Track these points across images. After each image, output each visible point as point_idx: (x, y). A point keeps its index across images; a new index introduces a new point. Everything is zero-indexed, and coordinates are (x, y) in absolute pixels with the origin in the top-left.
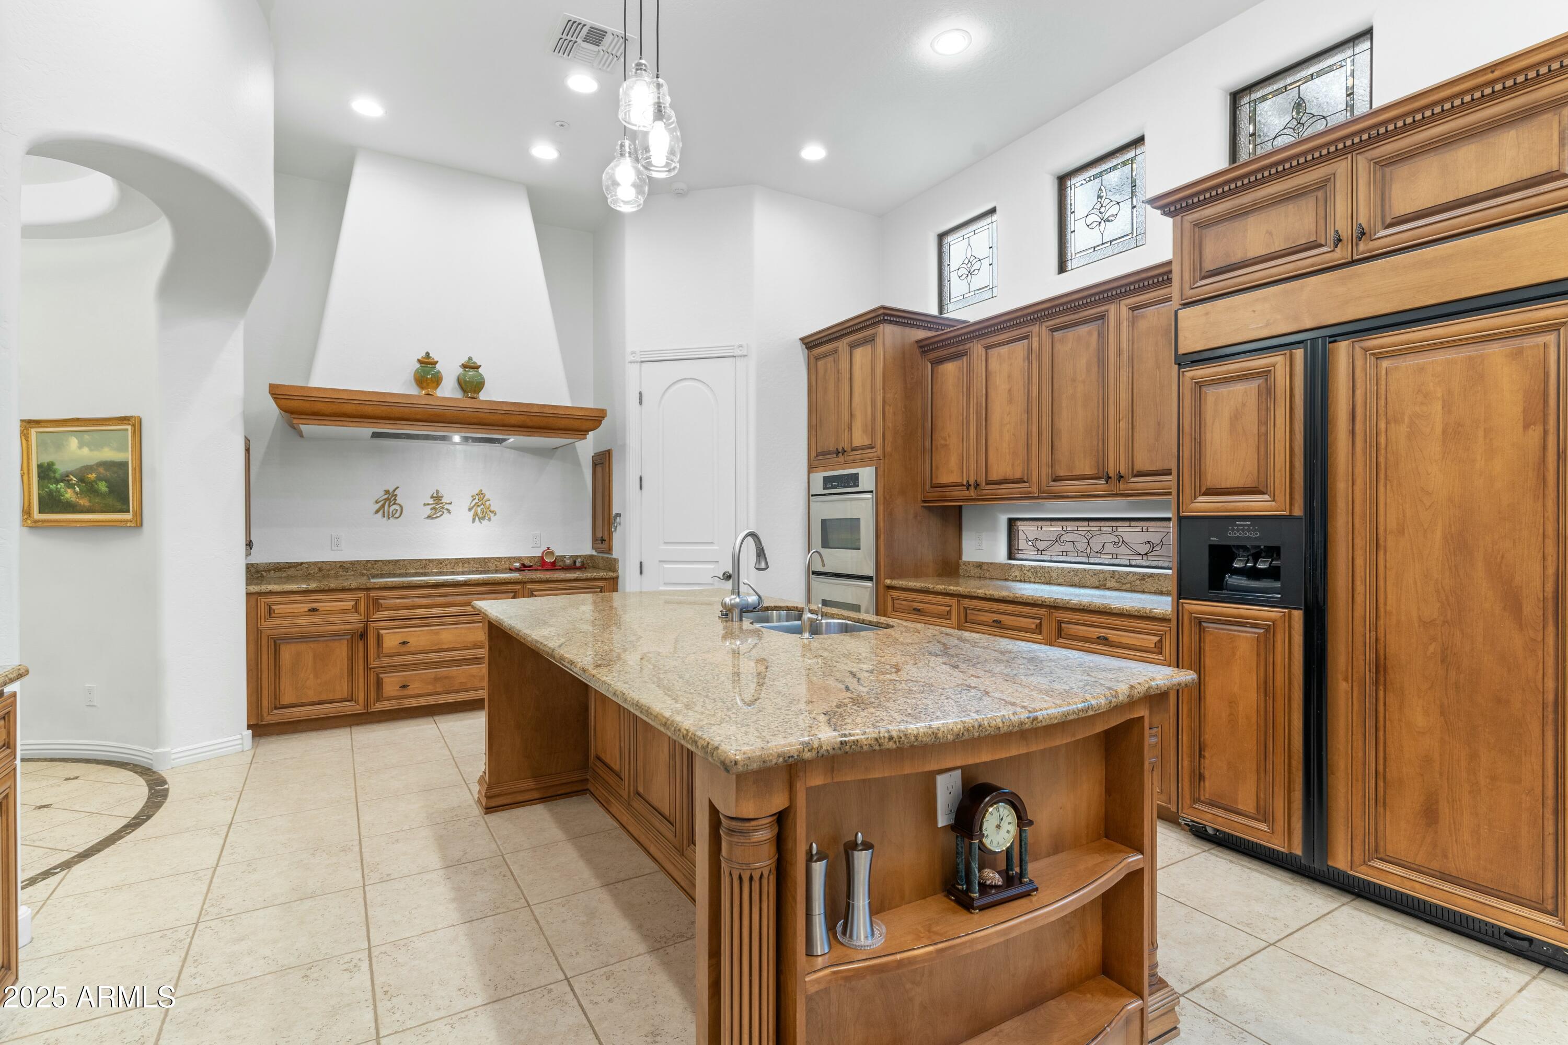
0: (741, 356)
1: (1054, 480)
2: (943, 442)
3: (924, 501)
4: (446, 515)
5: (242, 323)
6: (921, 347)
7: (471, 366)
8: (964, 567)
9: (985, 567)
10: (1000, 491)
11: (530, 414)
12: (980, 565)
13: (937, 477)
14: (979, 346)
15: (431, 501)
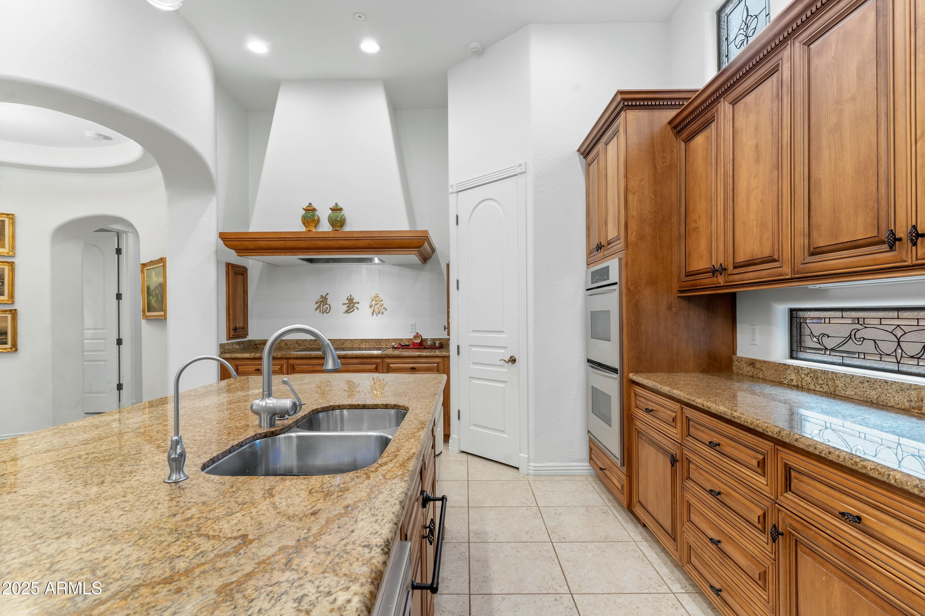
0: (521, 173)
1: (812, 254)
2: (694, 225)
3: (680, 291)
4: (356, 311)
5: (214, 199)
6: (675, 128)
7: (336, 209)
8: (737, 363)
9: (758, 365)
10: (747, 275)
11: (372, 239)
12: (752, 363)
13: (689, 265)
14: (726, 103)
15: (347, 302)
